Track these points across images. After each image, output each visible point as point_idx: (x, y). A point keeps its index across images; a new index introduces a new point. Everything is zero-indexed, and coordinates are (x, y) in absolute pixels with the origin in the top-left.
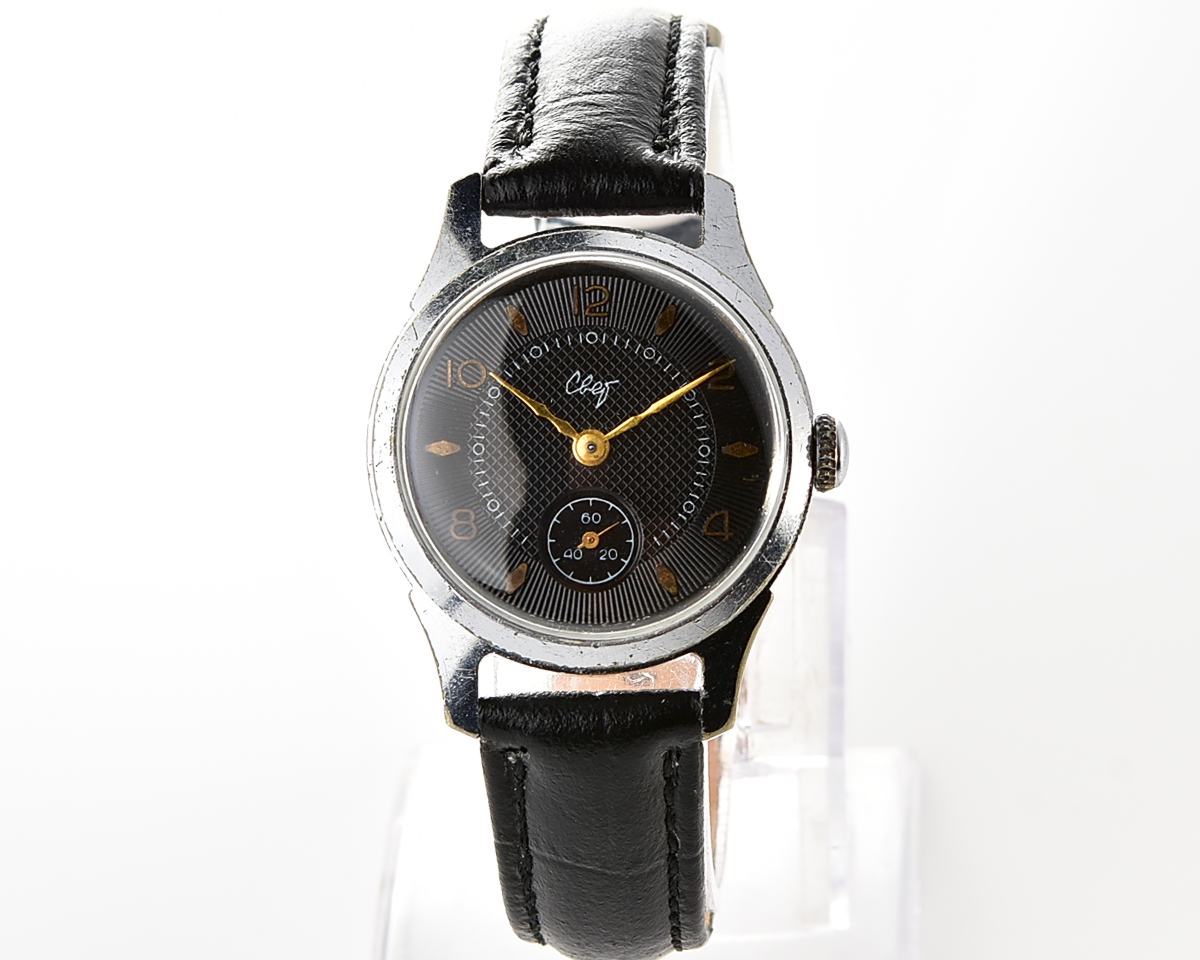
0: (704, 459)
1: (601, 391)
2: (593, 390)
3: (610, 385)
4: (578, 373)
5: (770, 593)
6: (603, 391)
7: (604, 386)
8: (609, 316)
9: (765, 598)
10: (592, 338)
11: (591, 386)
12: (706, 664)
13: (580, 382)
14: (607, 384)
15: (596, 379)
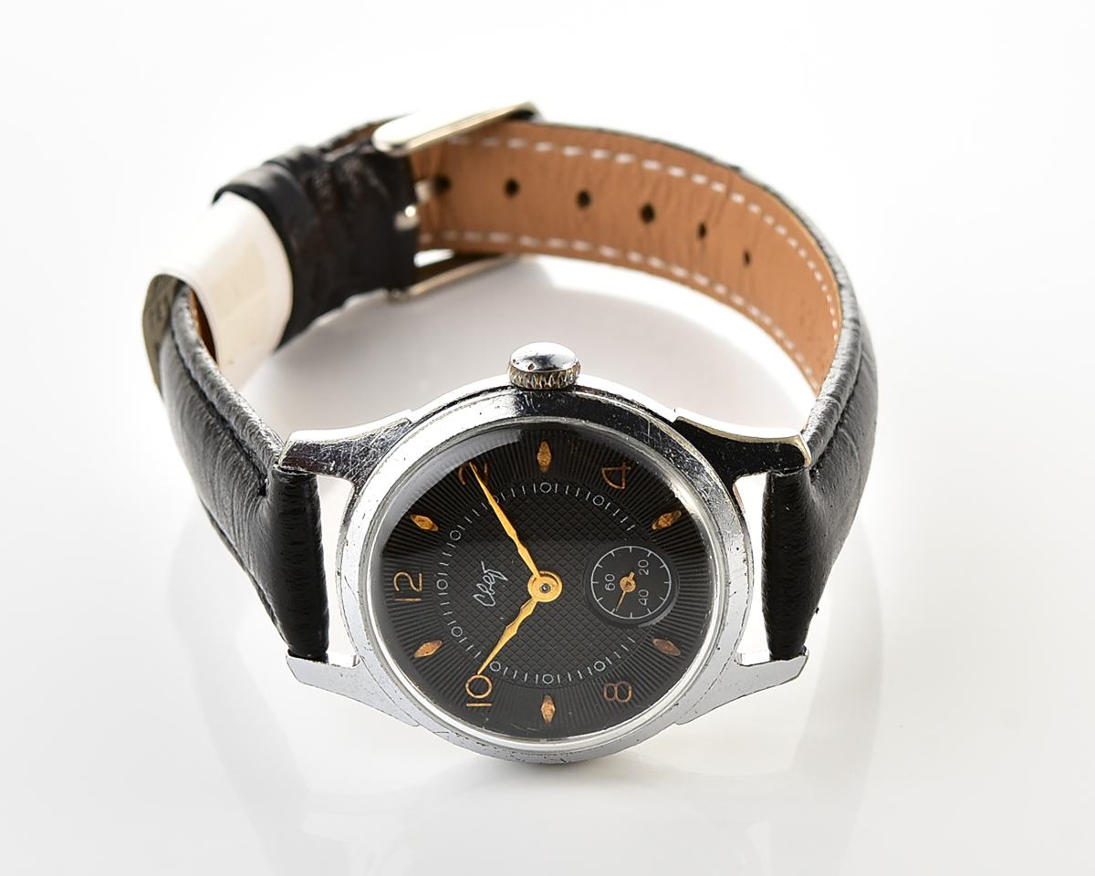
0: (554, 488)
1: (491, 576)
2: (491, 584)
3: (486, 569)
4: (475, 596)
5: (677, 421)
6: (492, 575)
7: (487, 574)
8: (422, 566)
9: (681, 426)
10: (442, 585)
11: (488, 586)
12: (742, 474)
13: (484, 594)
14: (485, 572)
15: (482, 581)
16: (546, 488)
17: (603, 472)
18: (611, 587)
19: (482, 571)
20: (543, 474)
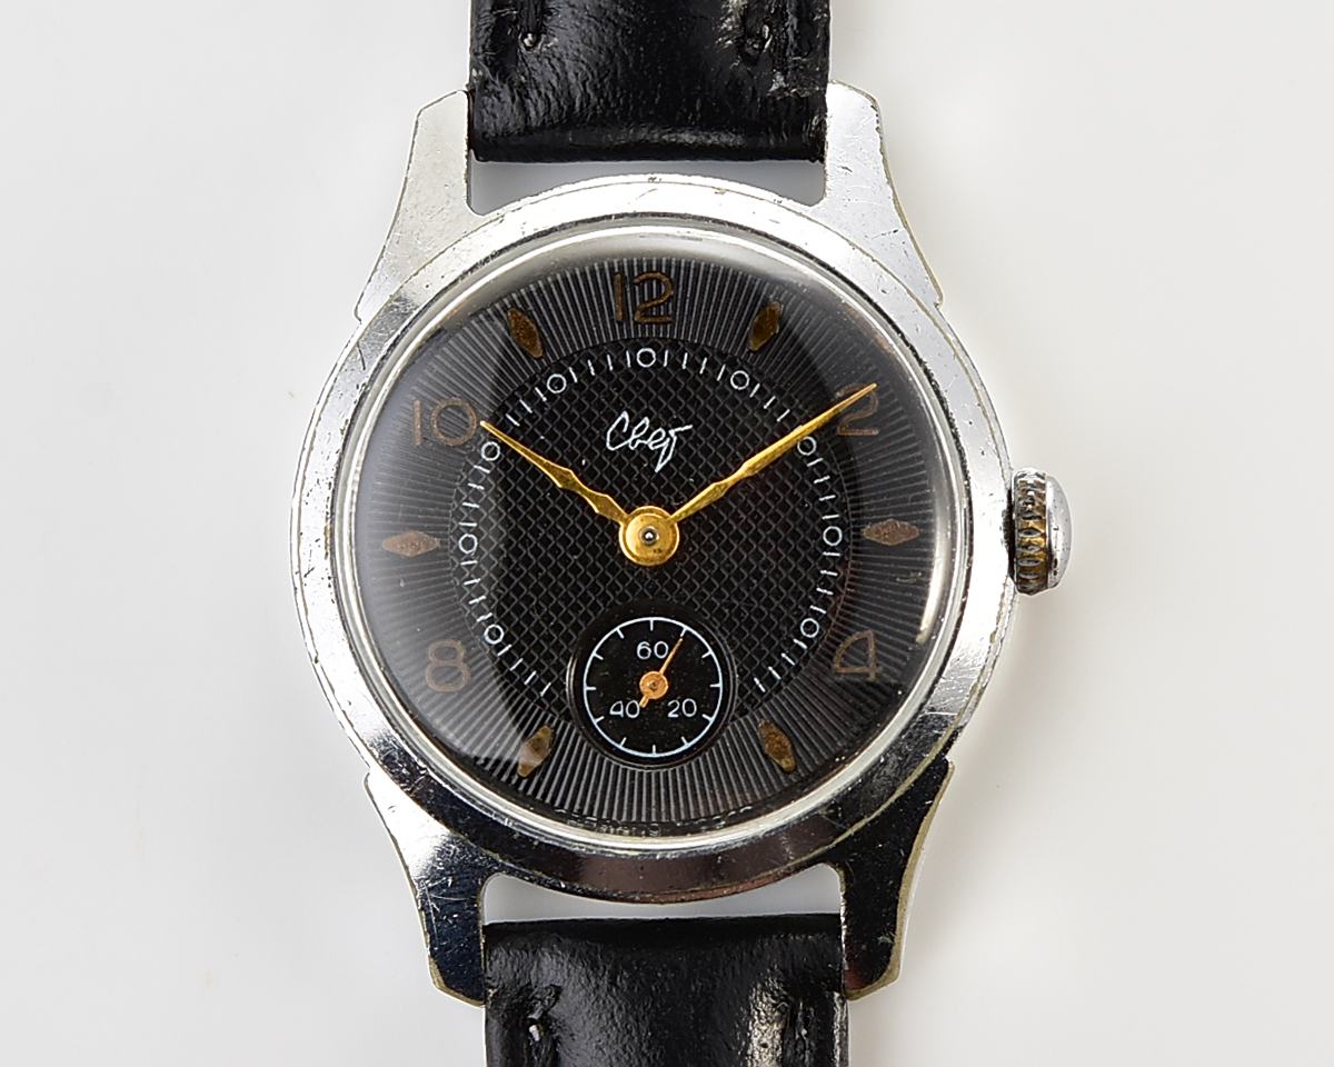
0: (833, 550)
1: (663, 443)
2: (650, 443)
3: (677, 434)
4: (625, 415)
5: (947, 763)
7: (668, 435)
8: (673, 322)
10: (646, 357)
11: (646, 437)
12: (847, 880)
13: (629, 431)
14: (672, 432)
15: (655, 425)
16: (833, 536)
17: (865, 634)
18: (644, 652)
19: (674, 427)
20: (858, 530)
